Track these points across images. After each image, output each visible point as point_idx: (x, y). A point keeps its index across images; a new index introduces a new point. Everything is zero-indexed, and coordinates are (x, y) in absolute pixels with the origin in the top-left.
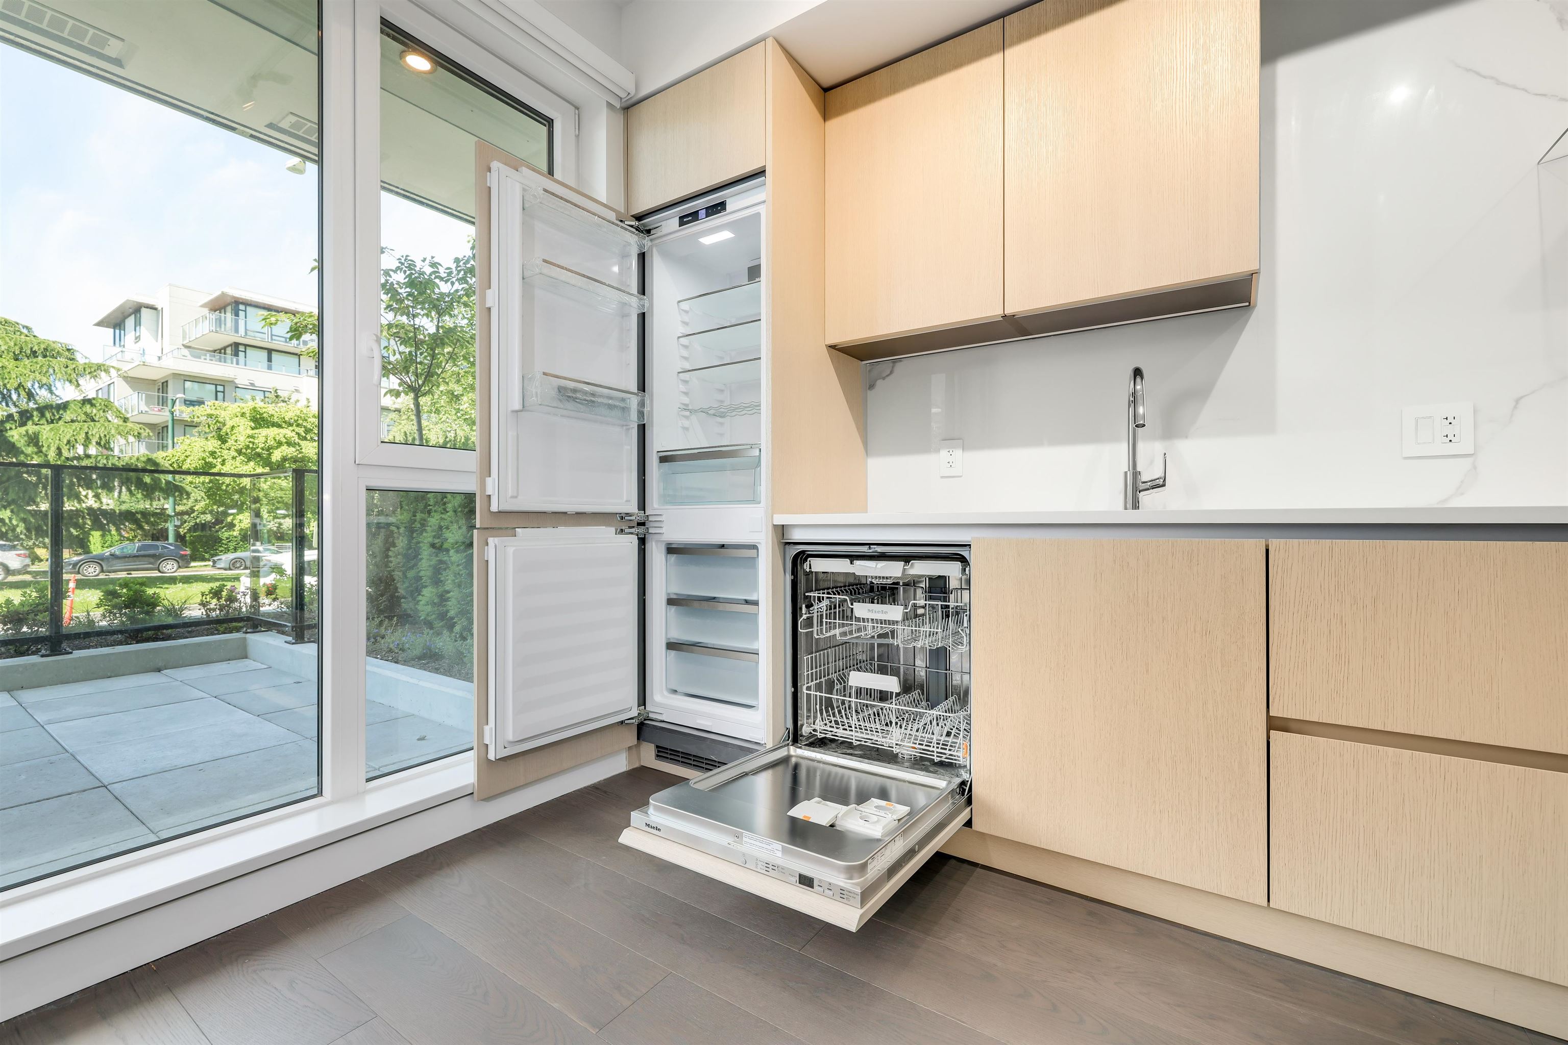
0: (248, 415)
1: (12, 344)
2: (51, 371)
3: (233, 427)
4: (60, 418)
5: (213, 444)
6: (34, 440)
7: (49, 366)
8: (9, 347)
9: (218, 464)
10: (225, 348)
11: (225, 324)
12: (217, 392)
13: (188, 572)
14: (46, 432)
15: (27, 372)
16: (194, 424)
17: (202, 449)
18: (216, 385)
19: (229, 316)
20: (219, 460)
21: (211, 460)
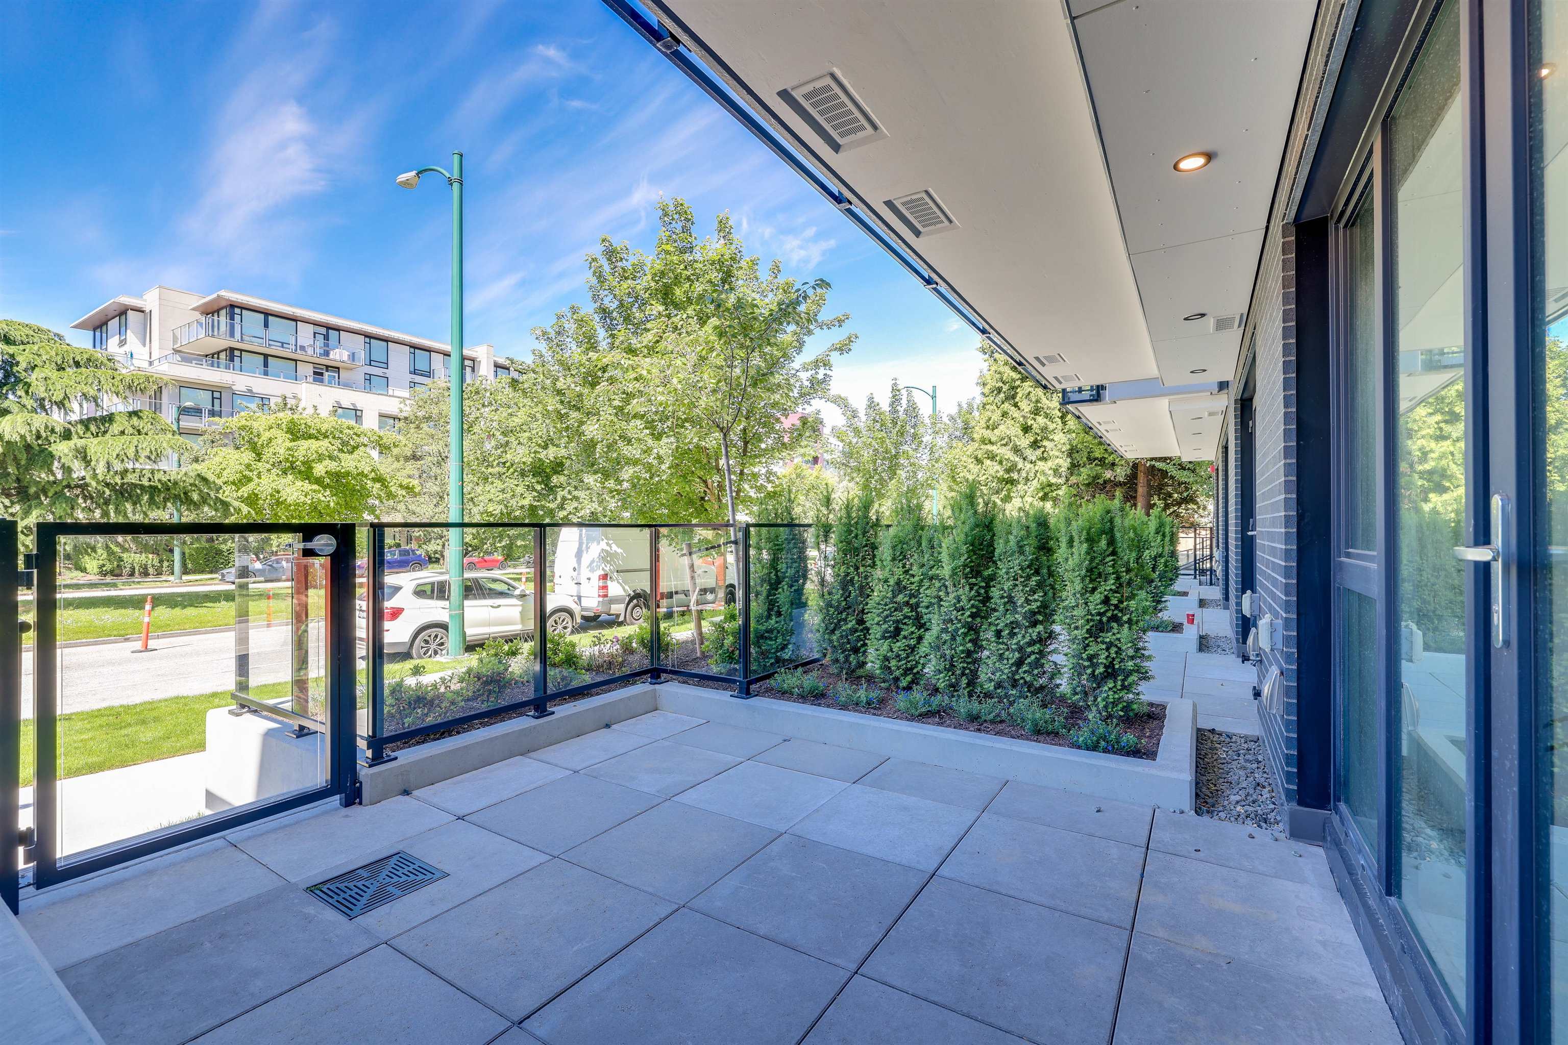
0: (284, 426)
1: (53, 353)
2: (97, 382)
3: (270, 439)
4: (105, 432)
5: (247, 456)
6: (83, 456)
7: (95, 377)
8: (51, 357)
9: (254, 477)
10: (218, 353)
11: (218, 329)
12: (213, 398)
14: (94, 446)
15: (73, 383)
16: (200, 432)
18: (213, 391)
19: (223, 318)
21: (247, 473)
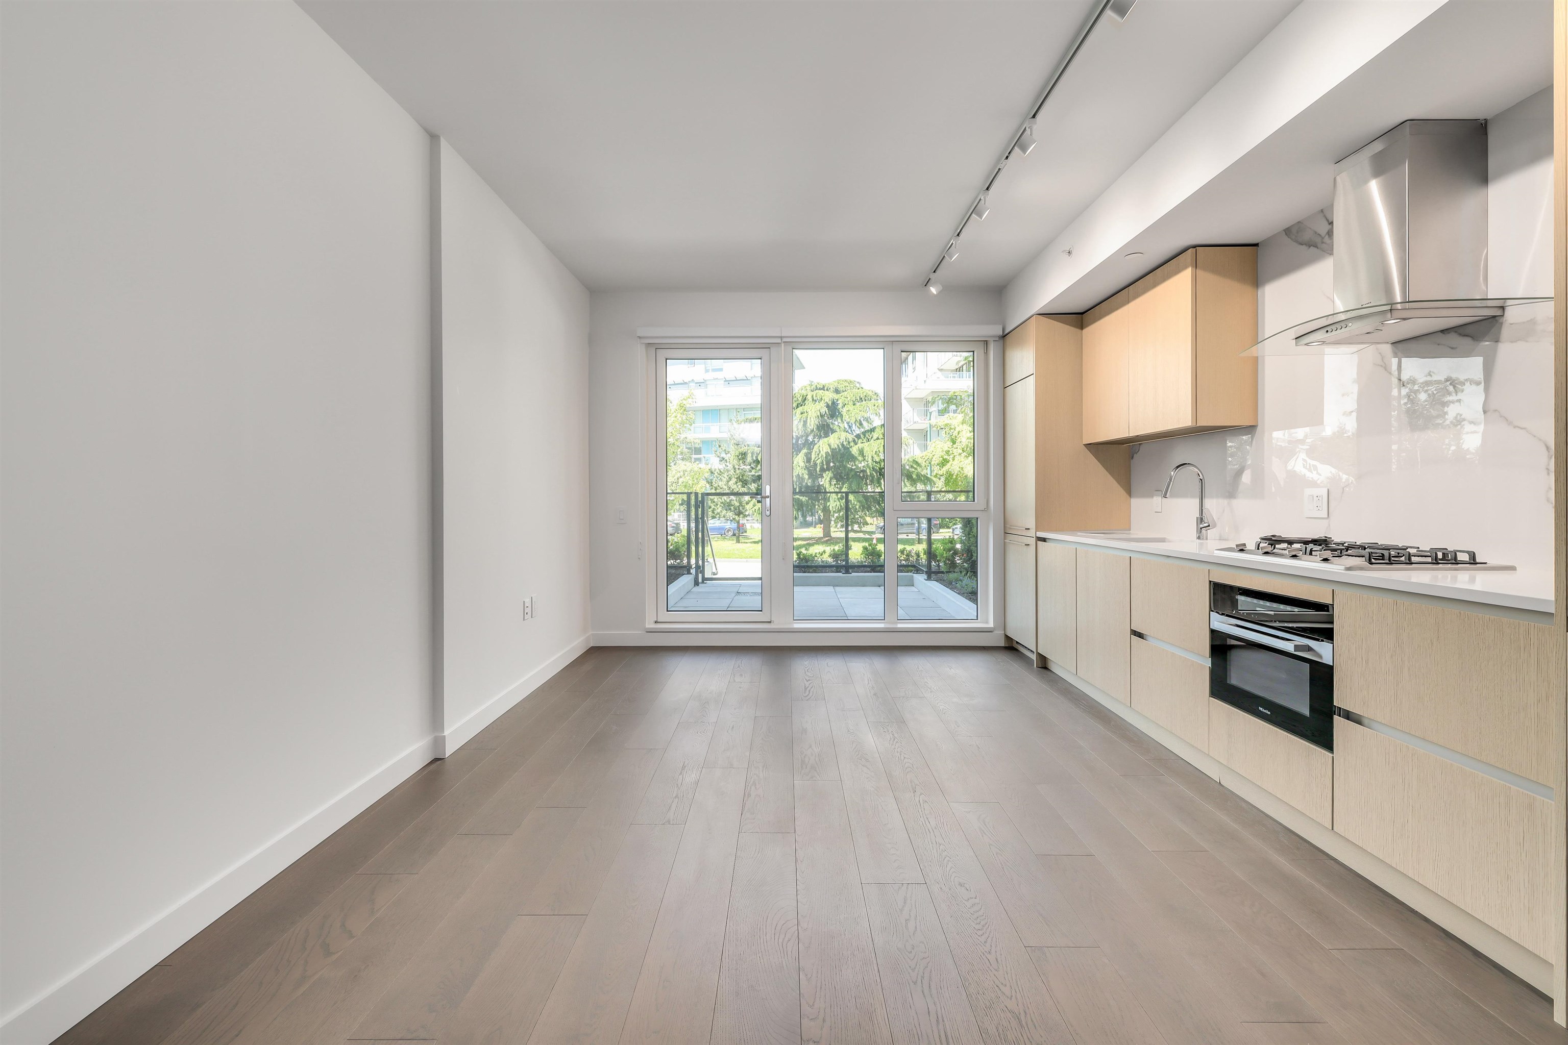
2: (868, 409)
7: (867, 406)
13: (938, 536)
15: (858, 411)
17: (942, 450)
20: (951, 456)
